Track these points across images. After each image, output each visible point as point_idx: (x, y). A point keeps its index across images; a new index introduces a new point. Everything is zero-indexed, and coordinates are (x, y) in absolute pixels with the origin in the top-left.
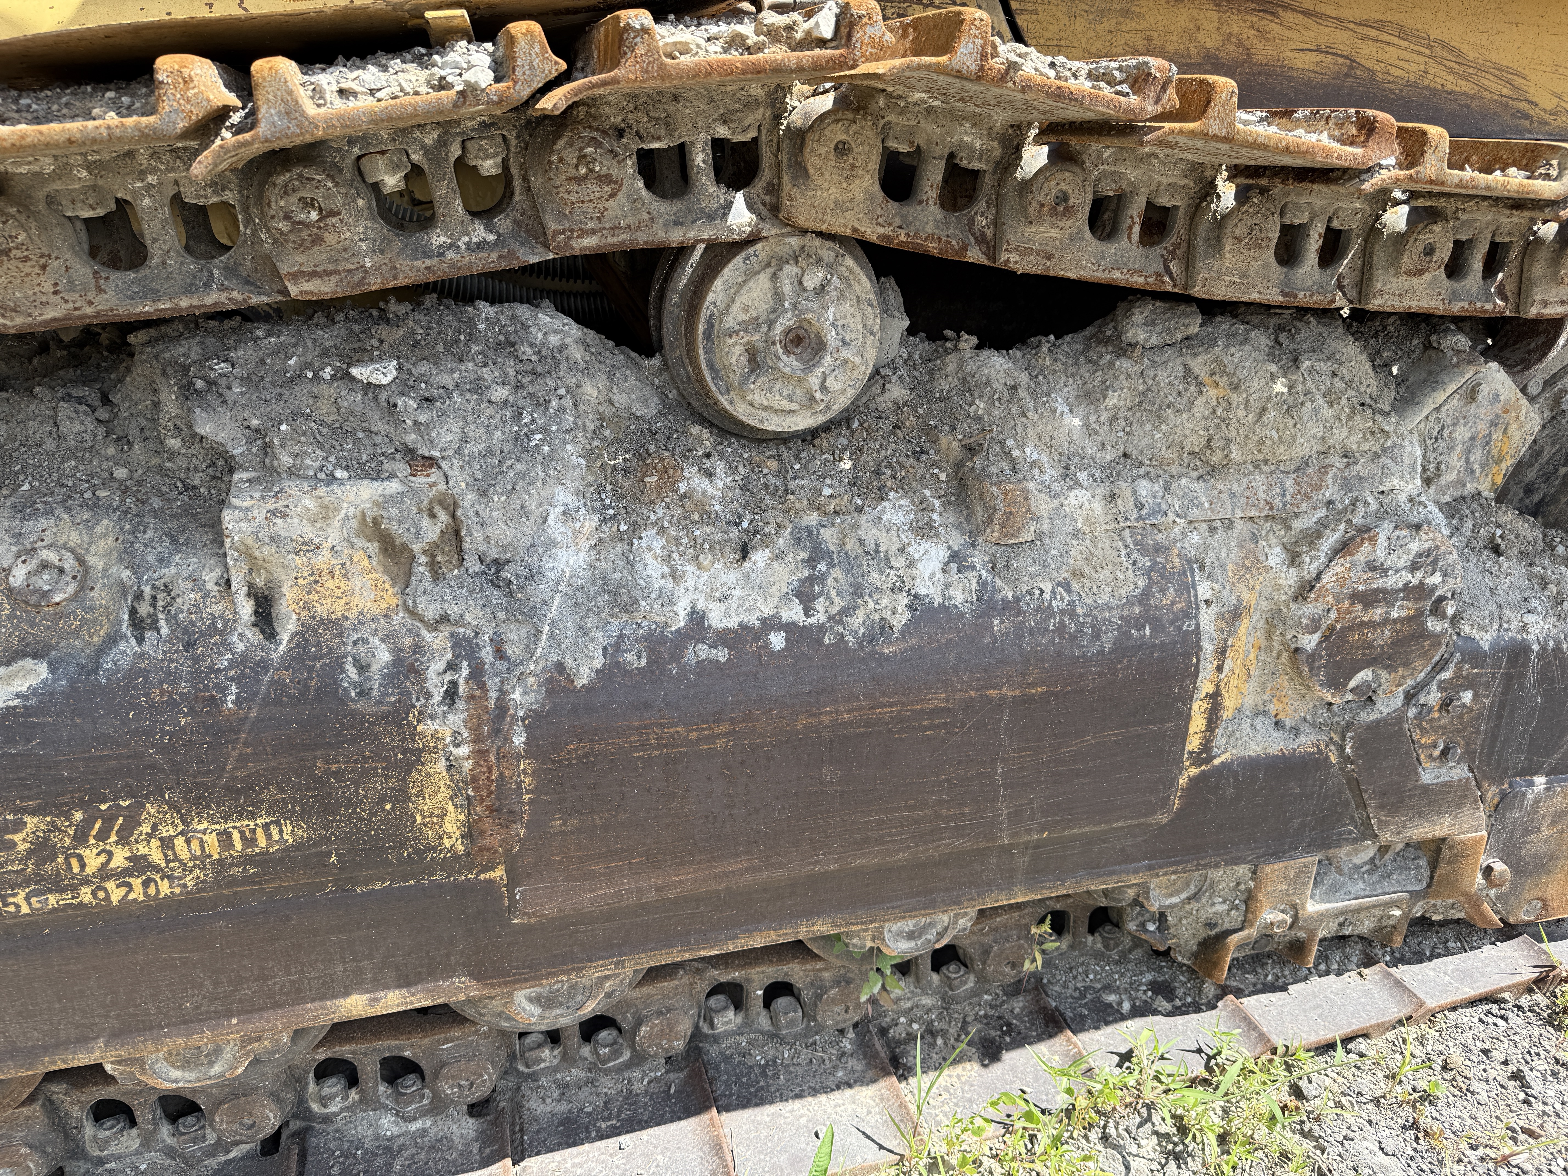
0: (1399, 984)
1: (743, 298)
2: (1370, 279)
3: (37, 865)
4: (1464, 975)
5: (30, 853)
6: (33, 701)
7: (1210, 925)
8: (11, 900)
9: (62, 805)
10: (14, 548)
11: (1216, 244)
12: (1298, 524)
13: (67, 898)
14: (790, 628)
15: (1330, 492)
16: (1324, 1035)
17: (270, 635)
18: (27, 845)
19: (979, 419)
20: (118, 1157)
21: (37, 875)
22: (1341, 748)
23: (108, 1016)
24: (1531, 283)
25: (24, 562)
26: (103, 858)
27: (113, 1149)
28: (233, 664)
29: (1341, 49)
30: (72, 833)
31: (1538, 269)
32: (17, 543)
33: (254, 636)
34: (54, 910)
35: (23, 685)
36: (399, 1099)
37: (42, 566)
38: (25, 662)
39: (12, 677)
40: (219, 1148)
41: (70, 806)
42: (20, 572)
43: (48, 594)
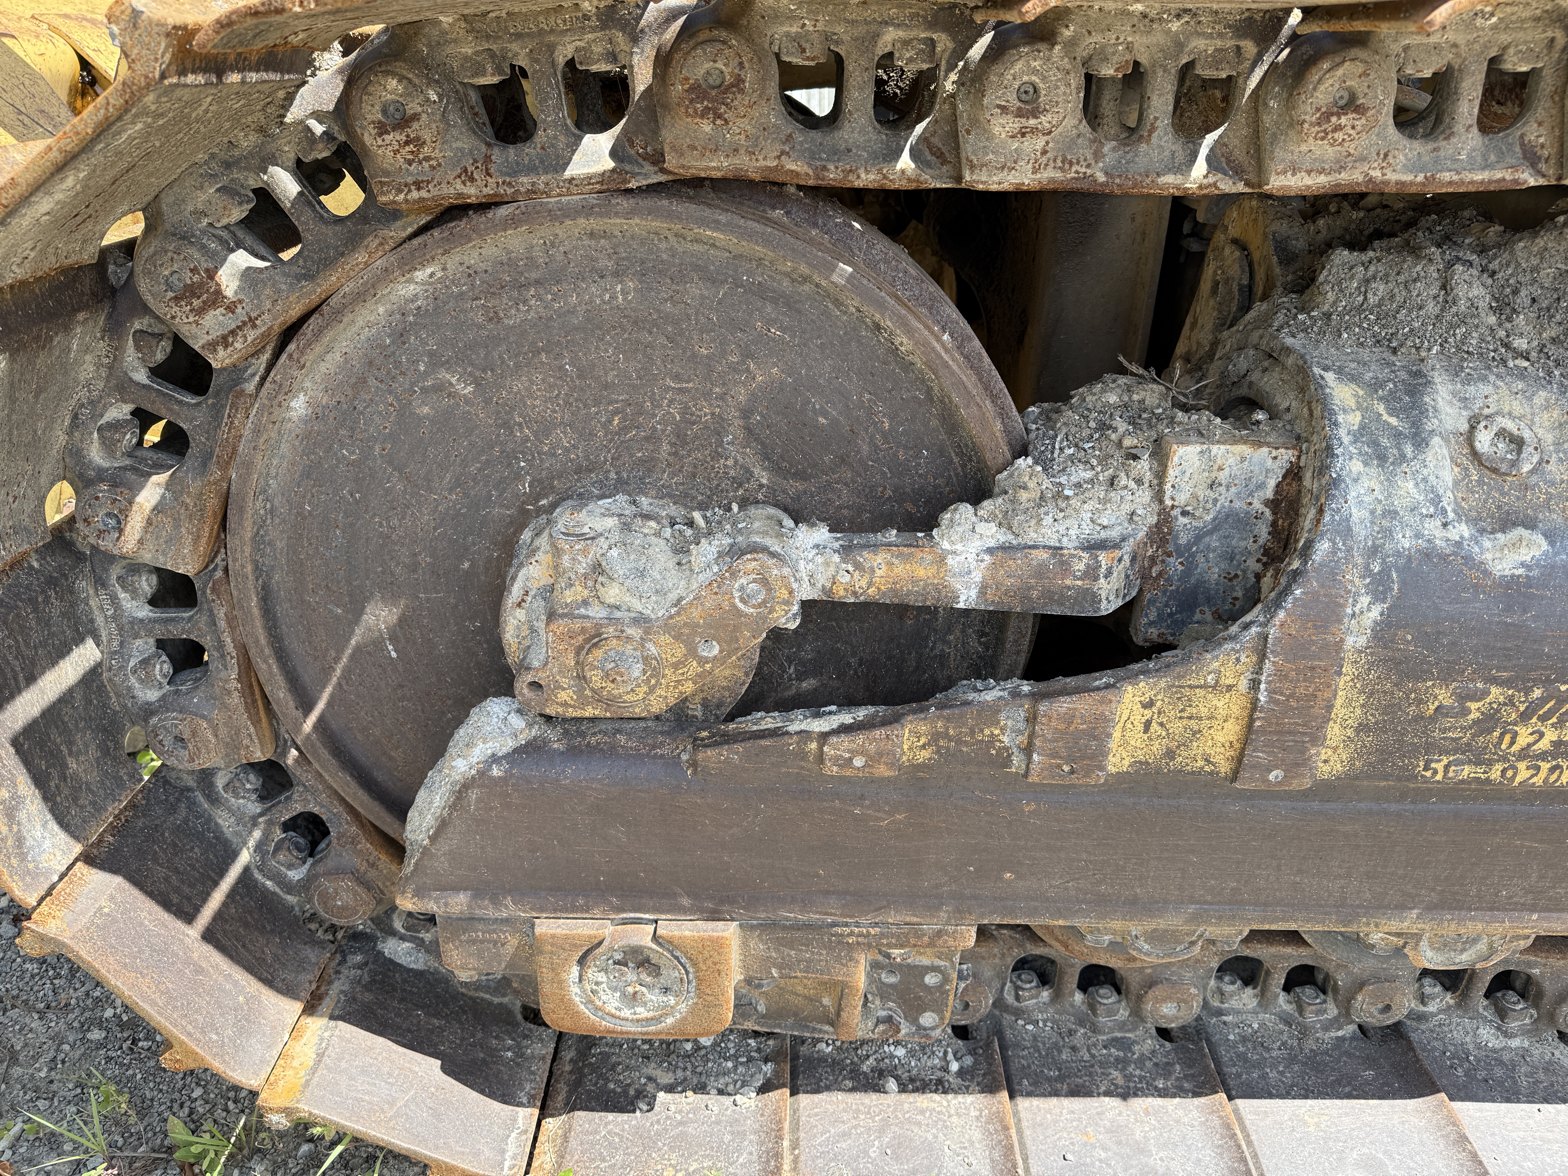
3: (1474, 736)
5: (1476, 722)
6: (1535, 573)
8: (1433, 765)
9: (1528, 680)
10: (1464, 413)
13: (1479, 772)
18: (1478, 714)
20: (1238, 1012)
21: (1468, 744)
23: (1433, 890)
25: (1486, 427)
26: (1531, 739)
27: (1234, 1003)
30: (1522, 709)
32: (1466, 408)
34: (1463, 781)
35: (1526, 555)
36: (1502, 1013)
37: (1502, 433)
38: (1520, 531)
39: (1515, 545)
40: (1335, 1023)
41: (1536, 682)
42: (1484, 440)
43: (1514, 464)
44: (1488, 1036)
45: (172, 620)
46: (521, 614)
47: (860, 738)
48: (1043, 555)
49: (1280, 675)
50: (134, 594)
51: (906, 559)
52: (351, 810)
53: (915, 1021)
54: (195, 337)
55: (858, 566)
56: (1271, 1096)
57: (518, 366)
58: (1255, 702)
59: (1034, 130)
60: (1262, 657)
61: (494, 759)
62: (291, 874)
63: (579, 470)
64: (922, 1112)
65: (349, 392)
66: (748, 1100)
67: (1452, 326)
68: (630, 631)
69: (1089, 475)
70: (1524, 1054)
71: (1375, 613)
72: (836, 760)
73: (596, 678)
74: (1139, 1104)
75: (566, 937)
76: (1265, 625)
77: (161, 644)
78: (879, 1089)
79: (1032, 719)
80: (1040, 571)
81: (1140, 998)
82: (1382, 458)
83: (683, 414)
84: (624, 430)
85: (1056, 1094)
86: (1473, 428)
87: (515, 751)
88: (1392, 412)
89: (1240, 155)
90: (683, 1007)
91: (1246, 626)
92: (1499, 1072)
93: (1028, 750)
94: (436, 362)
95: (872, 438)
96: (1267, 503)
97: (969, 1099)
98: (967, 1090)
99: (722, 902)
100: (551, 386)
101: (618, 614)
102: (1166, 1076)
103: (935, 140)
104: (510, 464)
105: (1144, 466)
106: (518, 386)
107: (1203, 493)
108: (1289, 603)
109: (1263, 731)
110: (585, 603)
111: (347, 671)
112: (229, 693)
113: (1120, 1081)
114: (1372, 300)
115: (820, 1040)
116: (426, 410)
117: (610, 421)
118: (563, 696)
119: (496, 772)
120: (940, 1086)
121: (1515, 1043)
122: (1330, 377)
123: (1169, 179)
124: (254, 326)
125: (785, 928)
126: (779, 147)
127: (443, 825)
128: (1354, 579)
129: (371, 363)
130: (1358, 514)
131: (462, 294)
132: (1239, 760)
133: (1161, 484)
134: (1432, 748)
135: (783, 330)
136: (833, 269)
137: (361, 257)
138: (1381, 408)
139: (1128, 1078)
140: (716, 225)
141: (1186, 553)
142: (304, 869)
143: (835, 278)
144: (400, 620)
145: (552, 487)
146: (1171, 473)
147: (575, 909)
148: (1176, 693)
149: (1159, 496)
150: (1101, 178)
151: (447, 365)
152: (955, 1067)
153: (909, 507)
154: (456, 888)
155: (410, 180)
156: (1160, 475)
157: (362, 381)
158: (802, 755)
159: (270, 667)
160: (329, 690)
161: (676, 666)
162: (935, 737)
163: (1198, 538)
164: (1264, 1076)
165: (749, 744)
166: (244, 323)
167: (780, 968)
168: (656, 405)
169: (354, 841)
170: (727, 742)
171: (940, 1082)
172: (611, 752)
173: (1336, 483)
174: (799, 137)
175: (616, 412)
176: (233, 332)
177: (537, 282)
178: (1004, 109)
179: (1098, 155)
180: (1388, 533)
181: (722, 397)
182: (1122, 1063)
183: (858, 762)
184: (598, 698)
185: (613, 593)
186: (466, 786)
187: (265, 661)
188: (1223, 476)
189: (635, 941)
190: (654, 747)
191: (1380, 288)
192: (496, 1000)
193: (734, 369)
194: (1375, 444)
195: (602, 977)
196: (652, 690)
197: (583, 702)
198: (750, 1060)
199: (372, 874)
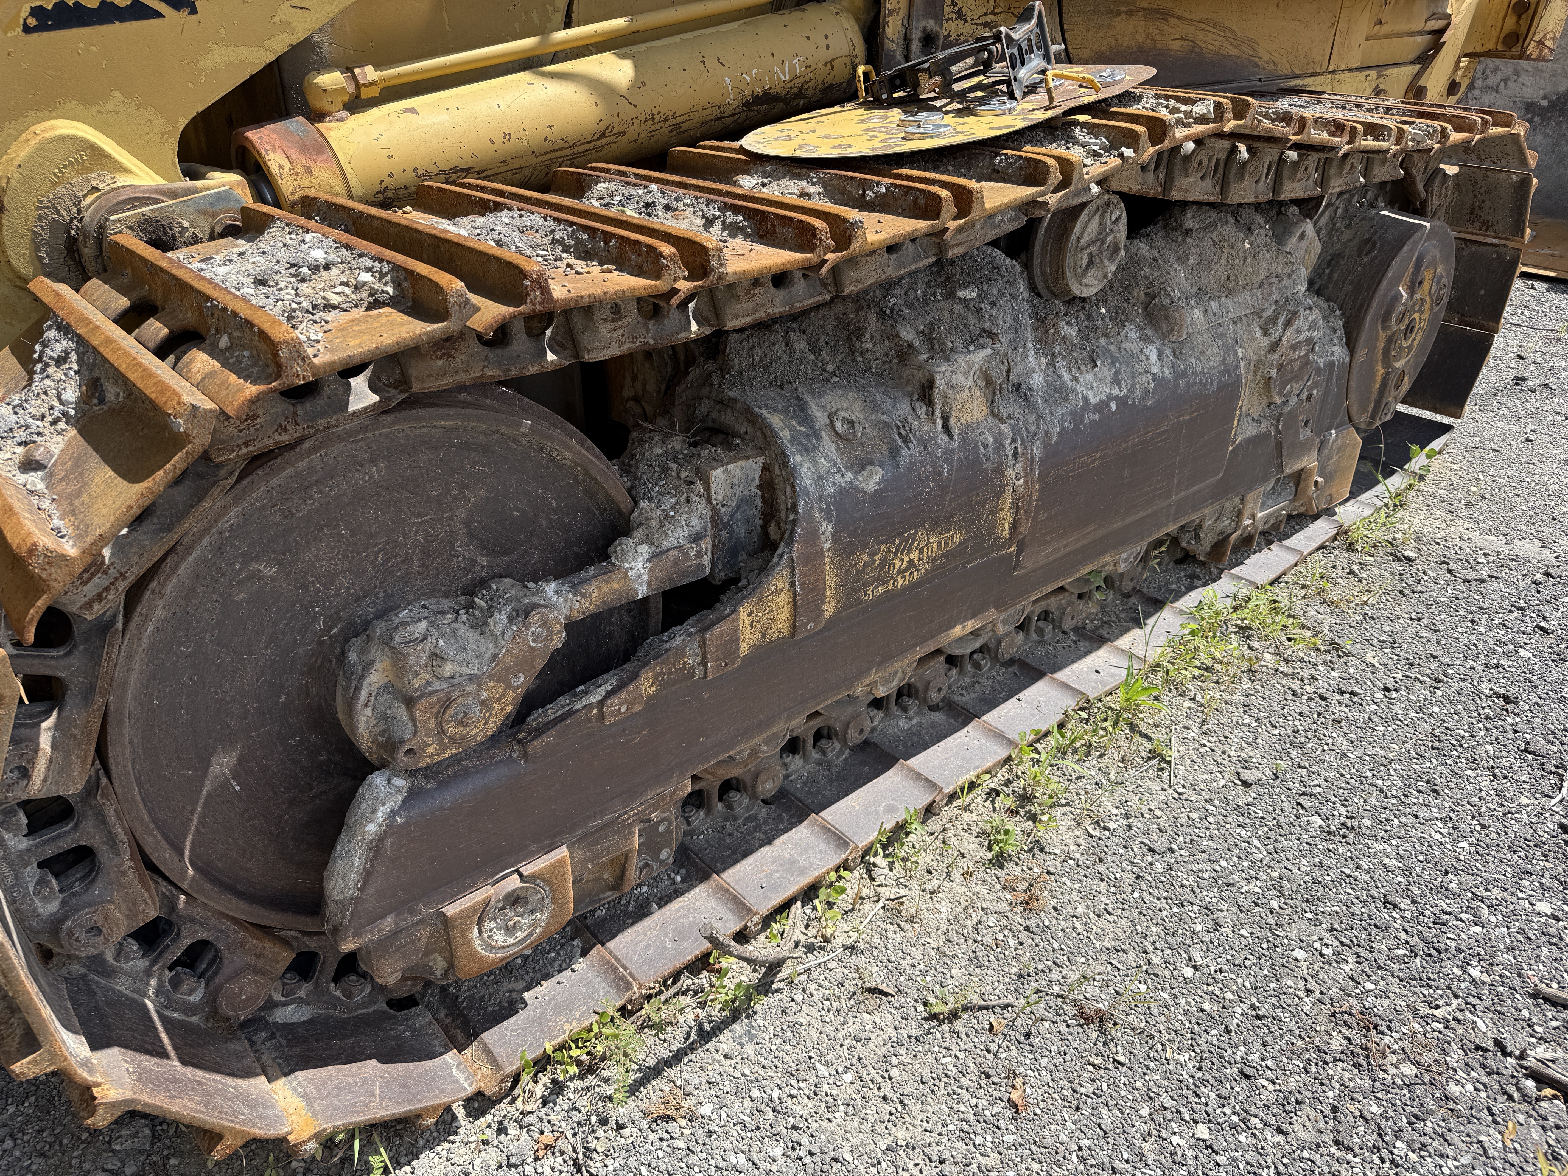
0: (1288, 548)
1: (1089, 230)
2: (1281, 184)
4: (1309, 539)
6: (882, 485)
7: (1221, 533)
9: (893, 537)
10: (826, 414)
11: (1241, 176)
12: (1265, 315)
14: (1116, 398)
15: (1275, 297)
16: (1272, 576)
17: (951, 436)
19: (1147, 278)
20: (796, 771)
22: (1277, 427)
23: (880, 654)
24: (1329, 178)
25: (836, 419)
27: (793, 767)
28: (943, 453)
29: (1191, 37)
31: (1333, 171)
32: (825, 411)
33: (945, 437)
35: (876, 479)
36: (905, 709)
37: (844, 420)
38: (870, 467)
39: (871, 475)
40: (841, 752)
41: (896, 537)
42: (838, 425)
43: (854, 434)
44: (903, 724)
45: (59, 836)
46: (368, 711)
47: (623, 694)
48: (674, 553)
49: (803, 575)
50: (16, 832)
51: (607, 582)
52: (234, 920)
53: (657, 859)
54: (73, 603)
55: (583, 596)
56: (832, 803)
57: (307, 542)
58: (795, 594)
59: (620, 327)
60: (793, 569)
61: (393, 813)
62: (192, 998)
63: (358, 599)
64: (678, 910)
65: (183, 602)
66: (580, 965)
67: (799, 366)
68: (468, 689)
69: (674, 500)
70: (920, 725)
71: (830, 529)
72: (612, 714)
73: (451, 729)
74: (778, 842)
75: (469, 908)
76: (790, 551)
77: (40, 865)
78: (649, 914)
79: (703, 644)
80: (676, 563)
81: (754, 787)
82: (807, 450)
83: (425, 538)
84: (386, 561)
85: (736, 861)
86: (832, 421)
87: (404, 801)
88: (800, 424)
89: (707, 312)
90: (545, 916)
91: (781, 556)
92: (915, 739)
93: (704, 662)
94: (247, 558)
95: (547, 515)
96: (758, 487)
97: (697, 890)
98: (693, 887)
99: (555, 836)
100: (333, 549)
101: (455, 681)
102: (782, 821)
103: (558, 338)
104: (308, 613)
105: (699, 487)
106: (308, 556)
107: (729, 492)
108: (797, 538)
109: (802, 606)
110: (429, 683)
111: (203, 817)
112: (124, 873)
113: (762, 837)
114: (757, 359)
115: (595, 909)
116: (242, 595)
117: (376, 559)
118: (430, 750)
119: (399, 820)
120: (678, 893)
121: (914, 722)
122: (764, 411)
123: (682, 335)
124: (125, 578)
125: (593, 833)
126: (481, 364)
127: (367, 875)
128: (818, 516)
129: (198, 576)
130: (808, 482)
131: (263, 506)
132: (794, 626)
133: (709, 494)
134: (866, 584)
135: (483, 465)
136: (520, 424)
137: (207, 504)
138: (794, 423)
139: (765, 833)
140: (448, 417)
141: (728, 526)
142: (201, 990)
143: (523, 430)
144: (239, 759)
145: (340, 618)
146: (713, 486)
147: (466, 889)
148: (762, 603)
149: (709, 500)
150: (652, 342)
151: (257, 559)
152: (679, 878)
153: (576, 549)
154: (383, 916)
155: (240, 442)
156: (707, 488)
157: (192, 590)
158: (589, 720)
159: (155, 837)
160: (189, 838)
161: (499, 699)
162: (657, 676)
163: (732, 516)
164: (824, 796)
165: (558, 727)
166: (116, 579)
167: (592, 861)
168: (406, 537)
169: (242, 944)
170: (543, 733)
171: (676, 891)
172: (466, 773)
173: (794, 470)
174: (491, 355)
175: (379, 552)
176: (107, 589)
177: (317, 482)
178: (605, 320)
179: (648, 331)
180: (822, 487)
181: (450, 519)
182: (758, 828)
183: (623, 710)
184: (453, 741)
185: (448, 669)
186: (380, 839)
187: (151, 834)
188: (736, 480)
189: (511, 888)
190: (492, 758)
191: (758, 352)
192: (370, 1010)
193: (456, 498)
194: (801, 443)
195: (493, 924)
196: (487, 721)
197: (443, 748)
198: (562, 945)
199: (261, 962)
